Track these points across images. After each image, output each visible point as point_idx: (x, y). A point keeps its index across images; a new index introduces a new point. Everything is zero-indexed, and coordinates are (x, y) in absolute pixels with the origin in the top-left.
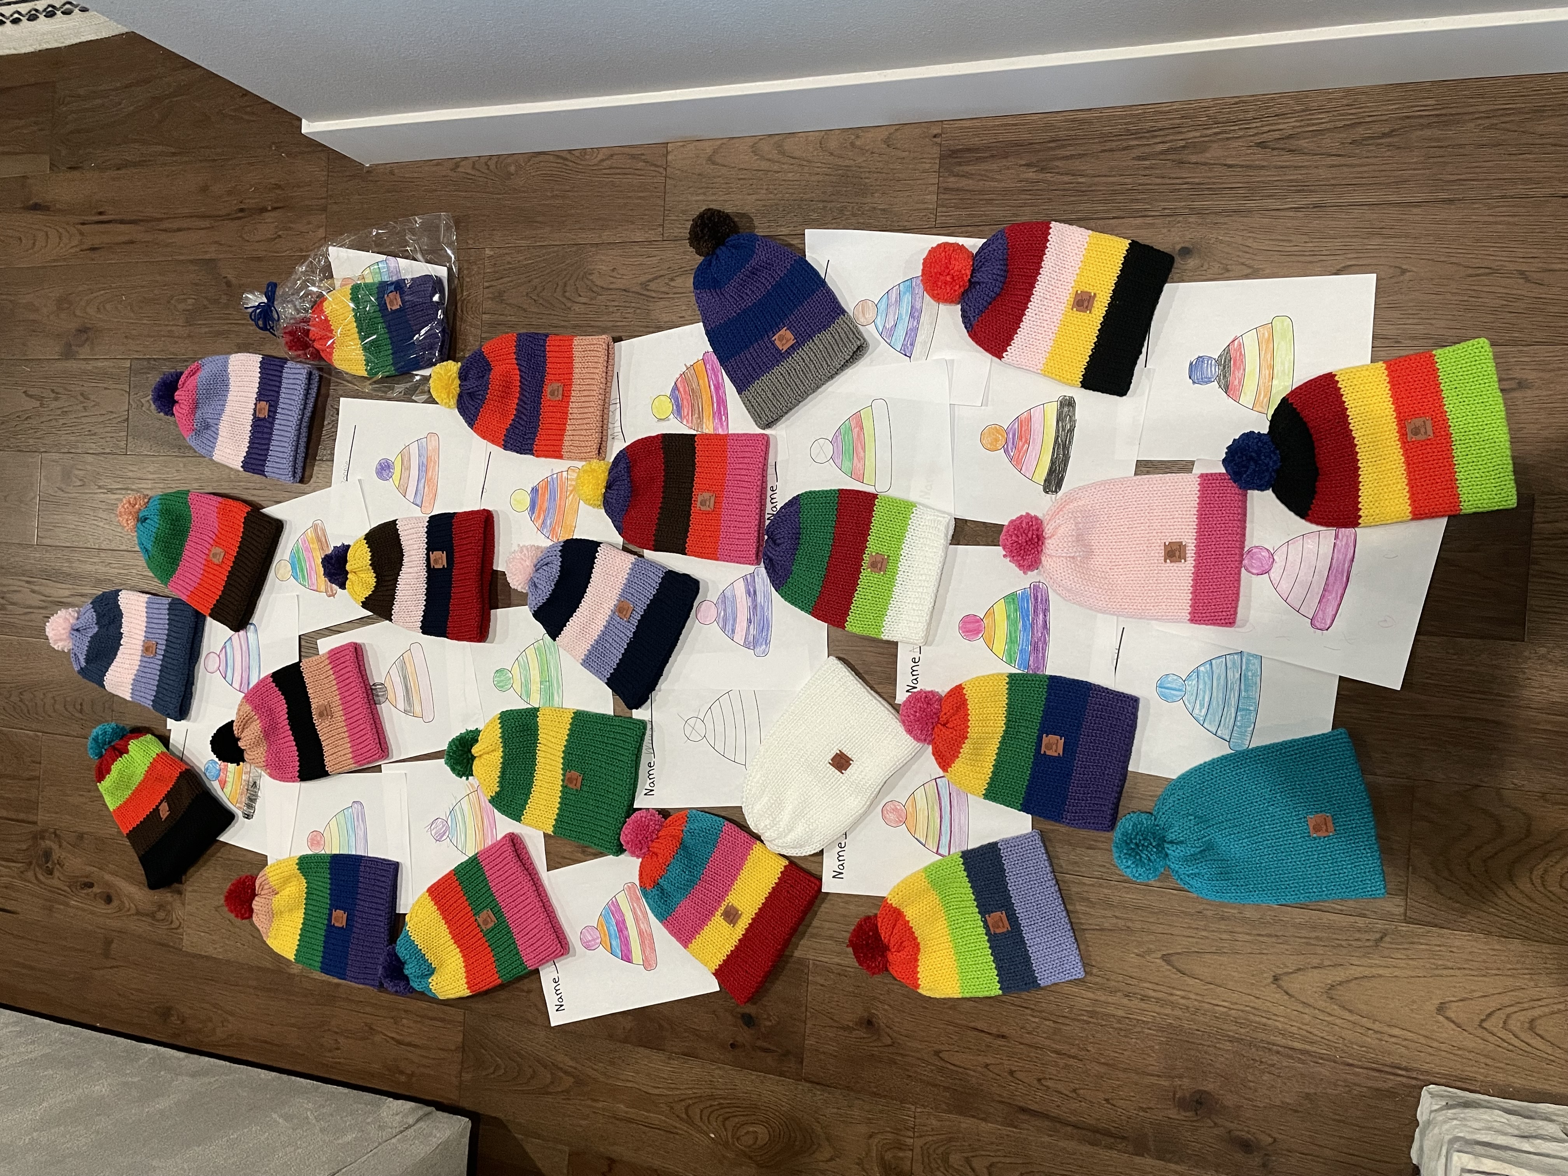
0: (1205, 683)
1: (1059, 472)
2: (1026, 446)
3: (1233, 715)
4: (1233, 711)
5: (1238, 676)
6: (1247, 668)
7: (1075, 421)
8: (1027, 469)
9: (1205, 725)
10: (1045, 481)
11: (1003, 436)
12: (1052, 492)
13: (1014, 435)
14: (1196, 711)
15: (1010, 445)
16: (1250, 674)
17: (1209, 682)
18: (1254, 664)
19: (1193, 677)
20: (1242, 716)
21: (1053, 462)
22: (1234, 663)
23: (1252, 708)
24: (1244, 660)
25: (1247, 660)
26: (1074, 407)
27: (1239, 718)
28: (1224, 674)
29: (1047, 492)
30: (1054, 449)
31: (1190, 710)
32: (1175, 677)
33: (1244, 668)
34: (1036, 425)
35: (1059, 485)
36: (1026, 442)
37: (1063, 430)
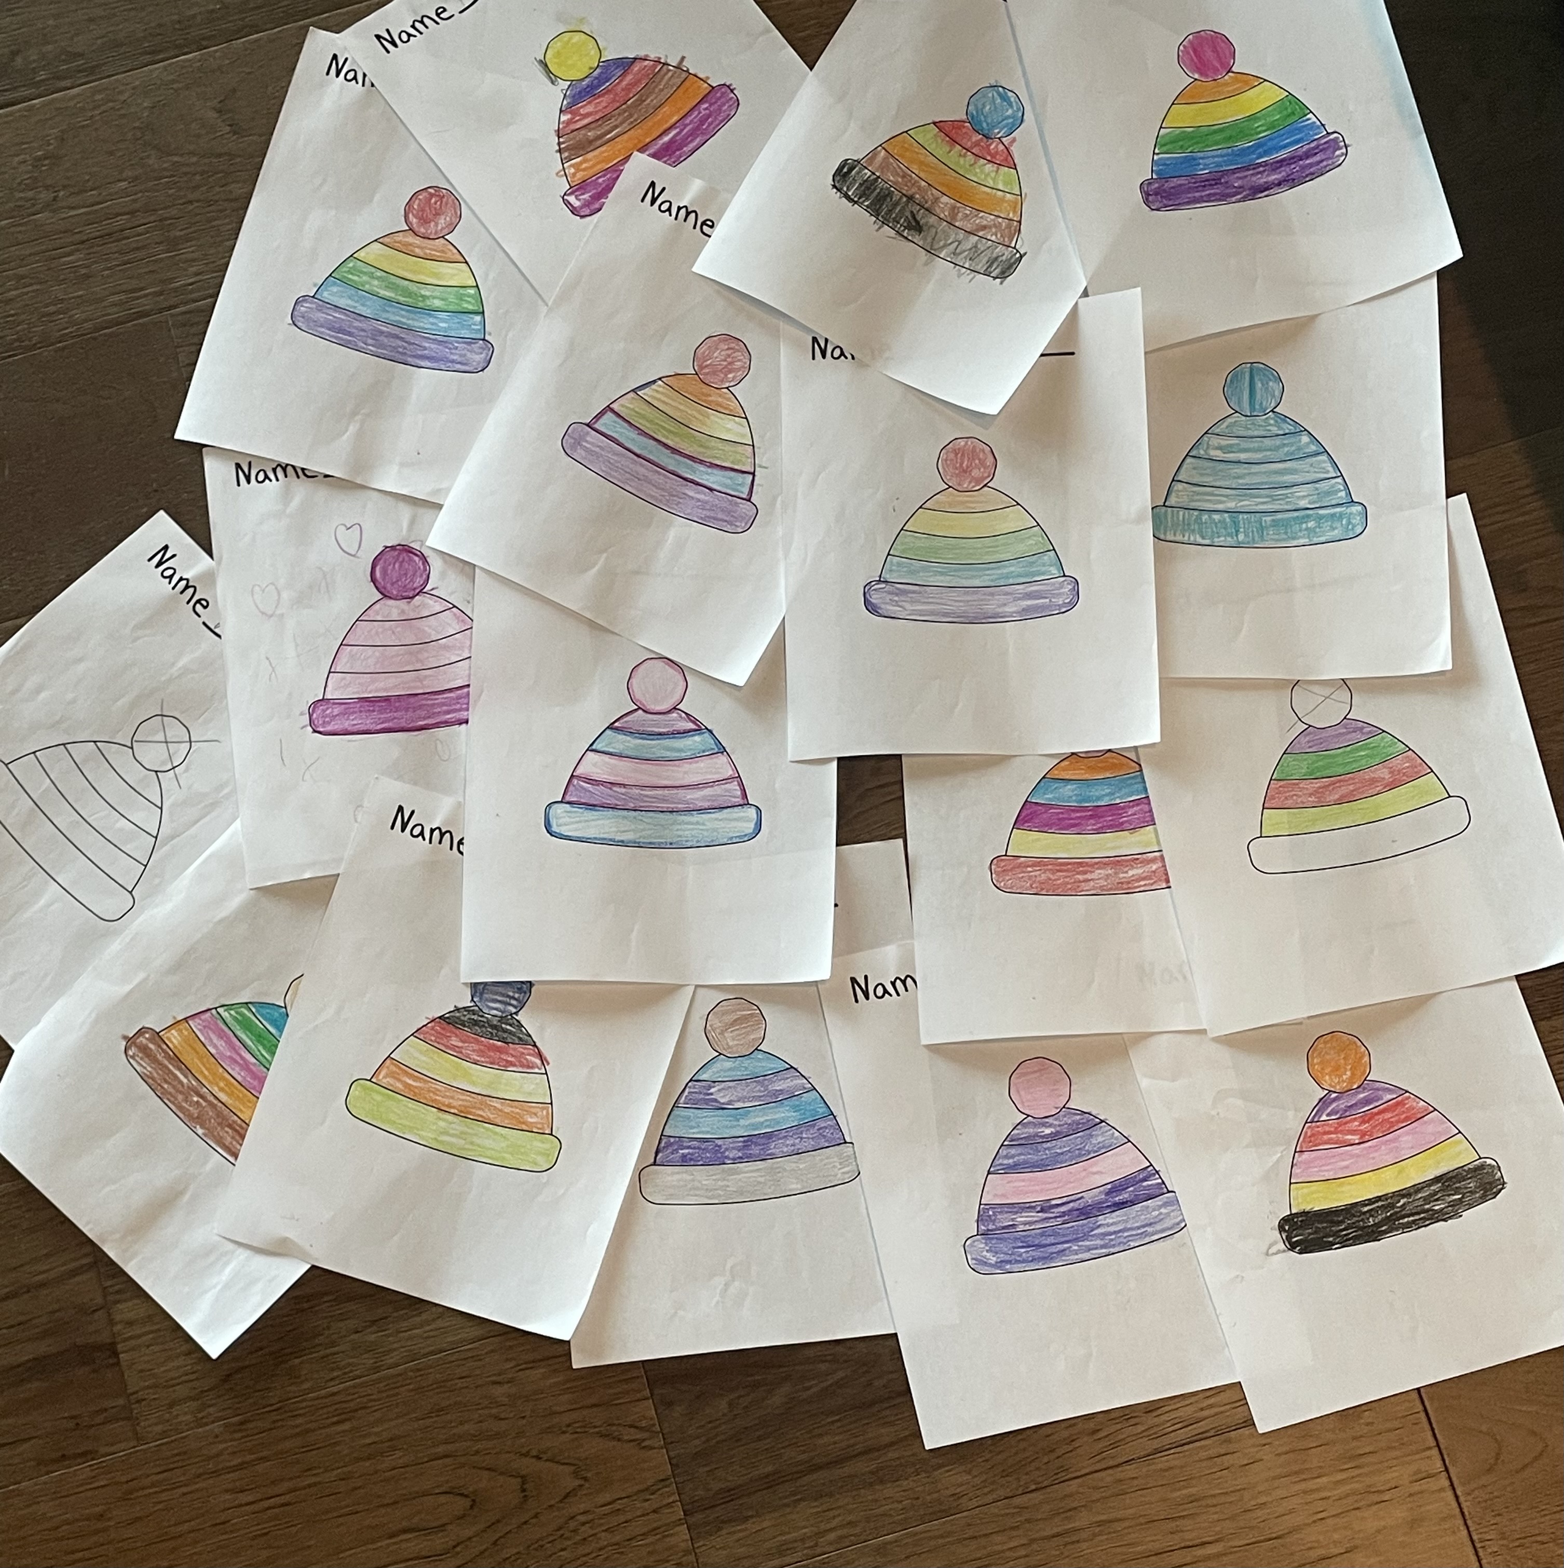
0: (1277, 448)
1: (1336, 1233)
2: (1356, 1138)
3: (1220, 507)
4: (1231, 505)
5: (1303, 503)
6: (1321, 517)
7: (1457, 1215)
8: (1308, 1163)
9: (1189, 460)
10: (1304, 1213)
11: (1351, 1080)
12: (1289, 1238)
13: (1367, 1101)
14: (1215, 441)
15: (1342, 1104)
16: (1311, 524)
17: (1281, 454)
18: (1333, 529)
19: (1285, 426)
20: (1223, 521)
21: (1350, 1210)
22: (1328, 493)
23: (1241, 537)
24: (1338, 510)
25: (1341, 516)
26: (1483, 1199)
27: (1216, 517)
28: (1301, 480)
29: (1281, 1228)
30: (1379, 1199)
31: (1217, 430)
32: (1277, 393)
33: (1321, 512)
34: (1406, 1138)
35: (1306, 1247)
36: (1363, 1134)
37: (1427, 1200)
